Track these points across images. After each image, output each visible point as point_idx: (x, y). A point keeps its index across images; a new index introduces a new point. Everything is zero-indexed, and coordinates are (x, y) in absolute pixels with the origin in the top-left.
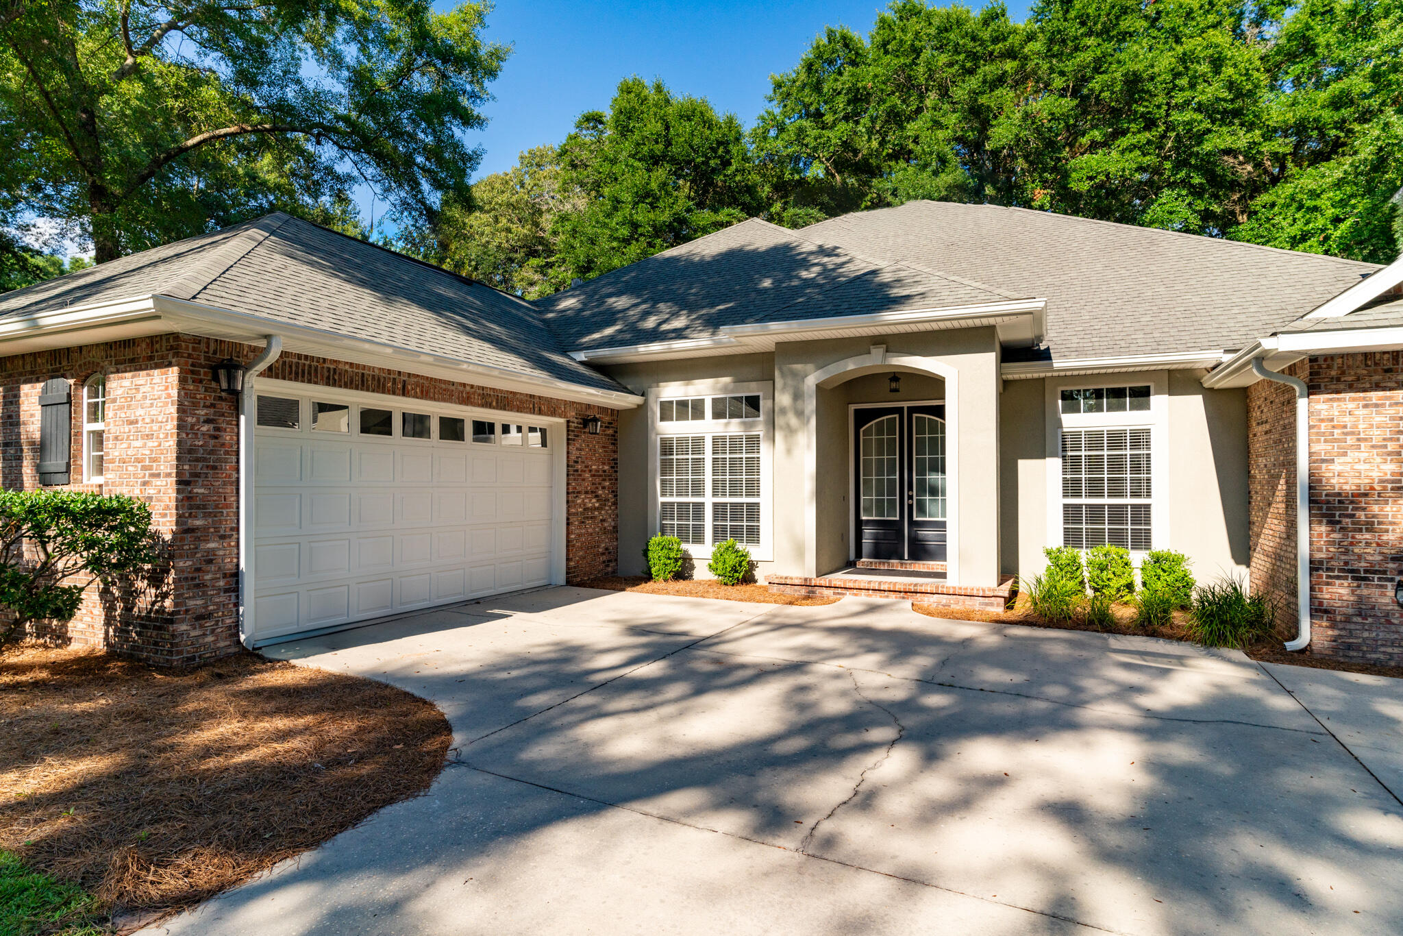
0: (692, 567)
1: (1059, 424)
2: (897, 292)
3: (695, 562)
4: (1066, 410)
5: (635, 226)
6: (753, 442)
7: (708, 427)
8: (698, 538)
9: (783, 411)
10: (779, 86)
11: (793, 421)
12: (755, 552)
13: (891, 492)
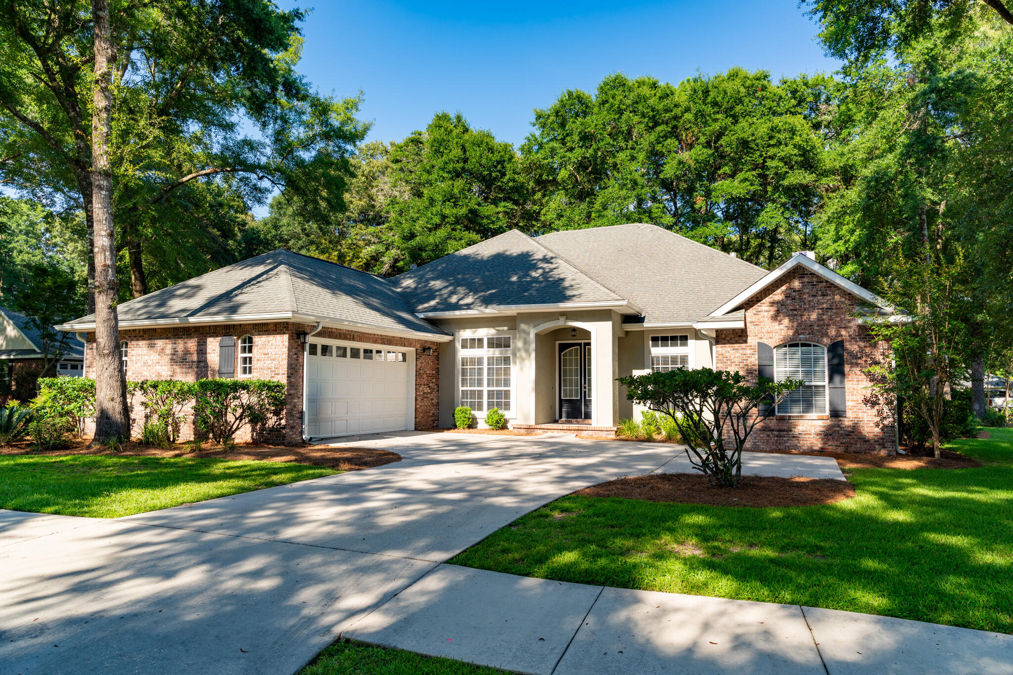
0: (477, 423)
1: (650, 353)
3: (479, 420)
4: (653, 346)
5: (444, 217)
6: (507, 360)
7: (485, 353)
8: (480, 408)
10: (539, 117)
12: (507, 415)
13: (576, 385)
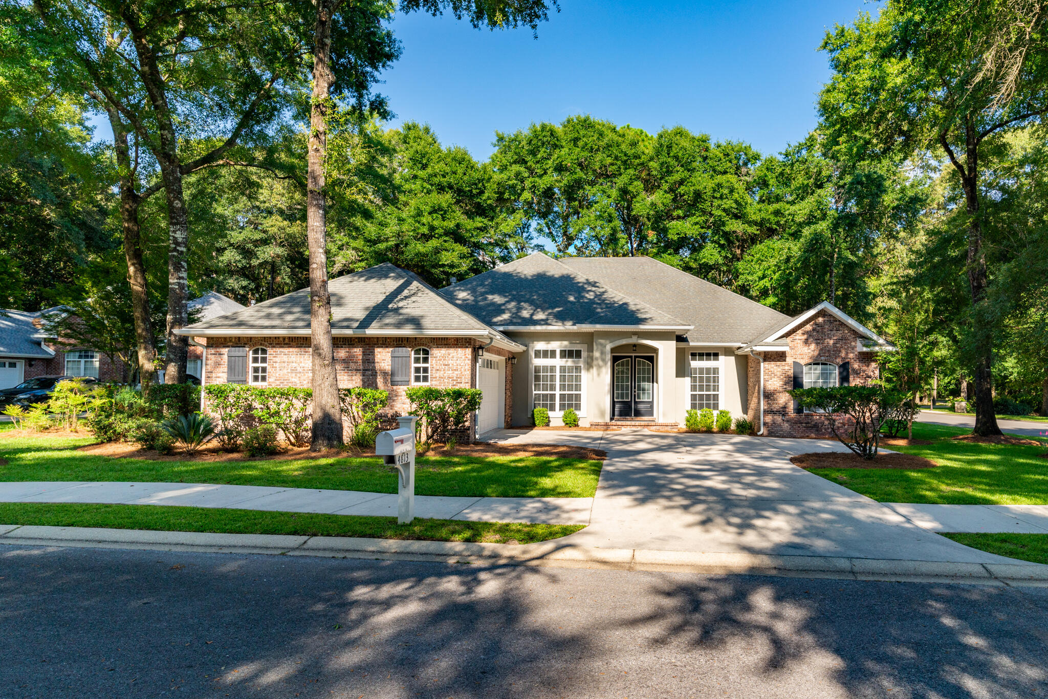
0: (551, 422)
1: (690, 365)
2: (641, 316)
3: (552, 419)
4: (693, 359)
6: (578, 369)
7: (558, 362)
8: (552, 408)
9: (597, 359)
11: (601, 363)
12: (579, 414)
13: (627, 390)
